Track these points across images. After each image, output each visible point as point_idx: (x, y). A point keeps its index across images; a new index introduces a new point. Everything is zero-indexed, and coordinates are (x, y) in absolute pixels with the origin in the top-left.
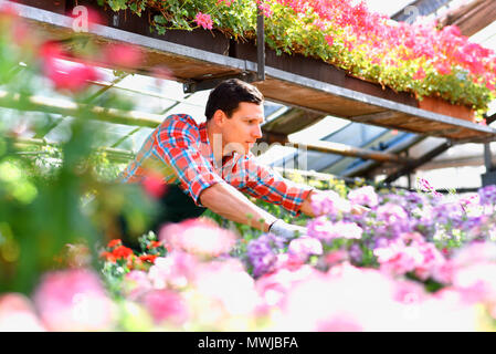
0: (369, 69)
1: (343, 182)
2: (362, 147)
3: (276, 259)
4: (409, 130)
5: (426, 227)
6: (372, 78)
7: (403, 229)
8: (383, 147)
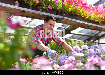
0: (88, 17)
1: (83, 42)
2: (88, 34)
3: (65, 61)
4: (97, 30)
5: (99, 54)
6: (89, 19)
7: (94, 54)
8: (92, 34)
